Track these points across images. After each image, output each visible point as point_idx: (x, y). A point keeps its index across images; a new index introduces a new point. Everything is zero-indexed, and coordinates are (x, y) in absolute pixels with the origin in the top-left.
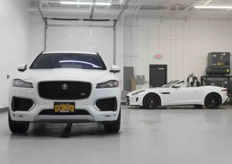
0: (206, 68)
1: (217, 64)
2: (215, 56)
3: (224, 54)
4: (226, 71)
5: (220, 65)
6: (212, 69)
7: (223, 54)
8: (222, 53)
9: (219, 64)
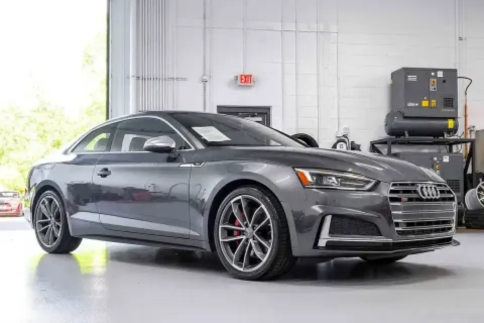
0: (388, 116)
1: (420, 104)
2: (412, 78)
3: (440, 74)
4: (447, 125)
5: (430, 107)
6: (406, 118)
7: (436, 74)
8: (436, 70)
9: (425, 103)
